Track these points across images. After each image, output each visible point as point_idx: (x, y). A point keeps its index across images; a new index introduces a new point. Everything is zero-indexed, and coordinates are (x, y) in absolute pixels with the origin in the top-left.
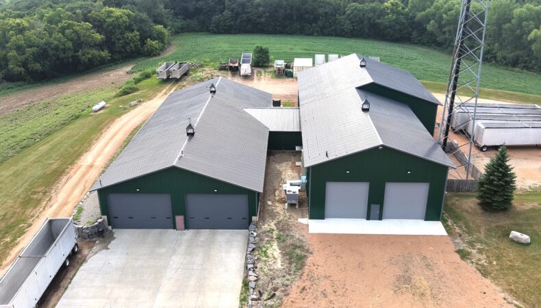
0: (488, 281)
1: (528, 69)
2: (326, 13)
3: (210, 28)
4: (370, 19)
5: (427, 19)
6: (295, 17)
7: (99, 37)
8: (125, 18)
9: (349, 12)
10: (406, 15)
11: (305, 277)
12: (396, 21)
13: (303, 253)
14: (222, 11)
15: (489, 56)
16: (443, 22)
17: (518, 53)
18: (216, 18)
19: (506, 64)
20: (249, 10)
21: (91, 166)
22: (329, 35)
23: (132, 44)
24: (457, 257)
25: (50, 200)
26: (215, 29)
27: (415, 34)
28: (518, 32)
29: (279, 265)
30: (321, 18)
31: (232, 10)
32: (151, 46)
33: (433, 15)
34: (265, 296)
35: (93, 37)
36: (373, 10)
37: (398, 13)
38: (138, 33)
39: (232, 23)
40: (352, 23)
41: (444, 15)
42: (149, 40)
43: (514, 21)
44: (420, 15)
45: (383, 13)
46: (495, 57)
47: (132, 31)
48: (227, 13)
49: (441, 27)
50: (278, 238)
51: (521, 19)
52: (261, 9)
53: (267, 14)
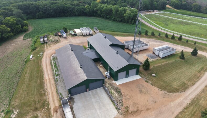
0: (154, 86)
1: (124, 23)
2: (71, 10)
3: (36, 17)
4: (82, 11)
5: (97, 10)
6: (62, 12)
7: (9, 29)
8: (15, 21)
9: (76, 9)
10: (91, 9)
11: (124, 96)
12: (89, 11)
13: (120, 90)
14: (39, 12)
15: (115, 20)
16: (102, 11)
17: (121, 19)
18: (37, 14)
19: (119, 22)
20: (48, 11)
21: (49, 79)
22: (72, 16)
23: (19, 29)
24: (146, 82)
25: (47, 93)
26: (38, 17)
27: (94, 14)
28: (121, 14)
29: (117, 95)
30: (69, 12)
31: (42, 11)
32: (26, 28)
33: (99, 9)
34: (119, 103)
35: (7, 30)
36: (83, 8)
37: (90, 9)
38: (20, 25)
39: (43, 15)
40: (78, 12)
41: (102, 10)
42: (24, 27)
43: (119, 11)
44: (95, 9)
45: (85, 9)
46: (116, 20)
47: (18, 25)
48: (40, 12)
49: (101, 12)
50: (112, 88)
51: (121, 11)
52: (52, 11)
53: (54, 12)
